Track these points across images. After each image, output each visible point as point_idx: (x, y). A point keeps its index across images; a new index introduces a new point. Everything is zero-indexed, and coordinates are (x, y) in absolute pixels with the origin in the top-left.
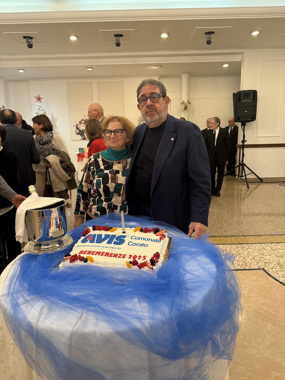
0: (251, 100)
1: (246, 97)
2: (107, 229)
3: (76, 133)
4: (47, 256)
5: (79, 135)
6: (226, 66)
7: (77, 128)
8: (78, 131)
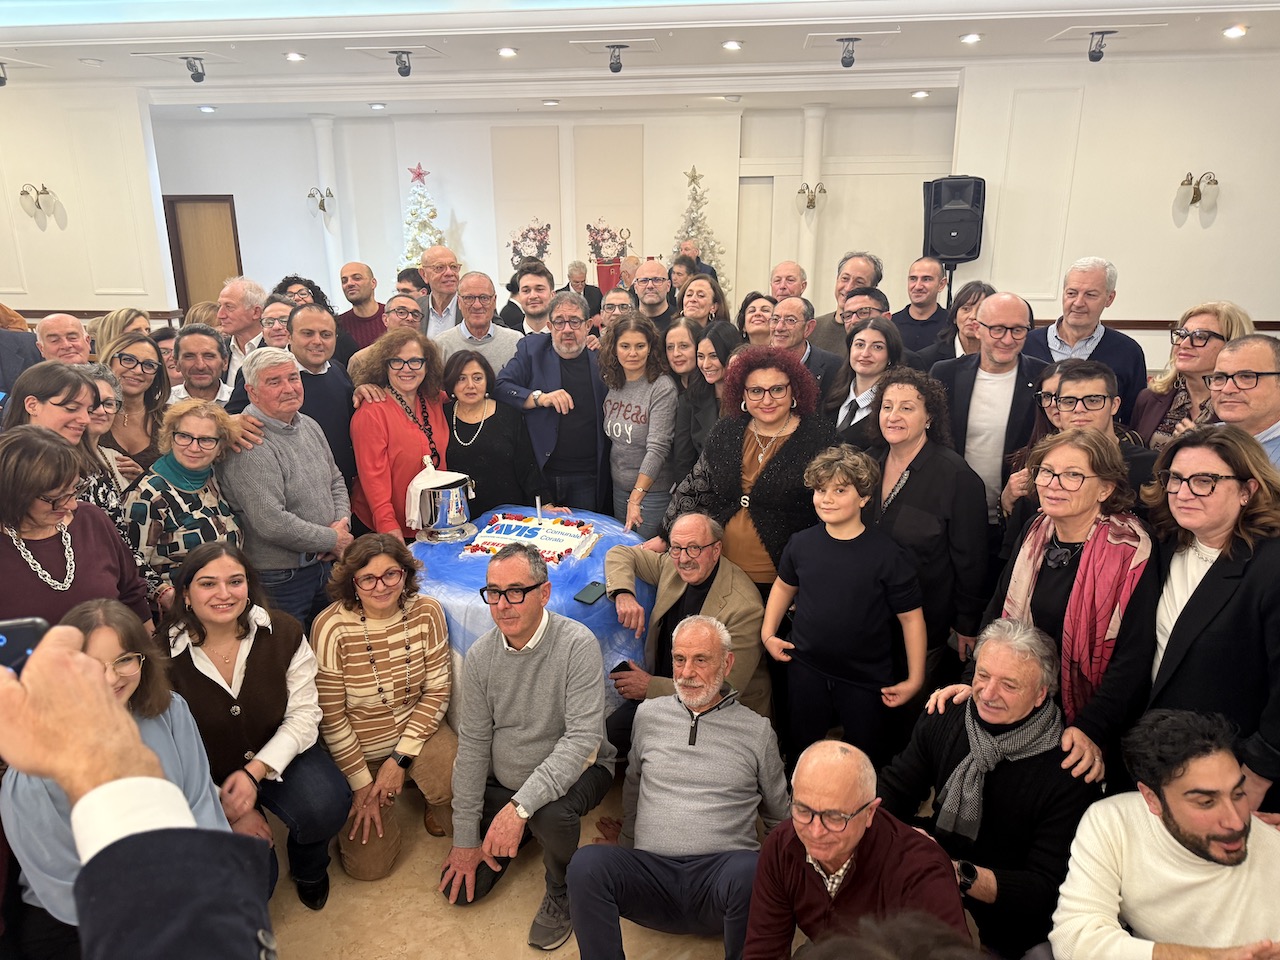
0: (967, 206)
1: (956, 195)
2: (520, 519)
4: (446, 546)
6: (921, 95)
7: (516, 252)
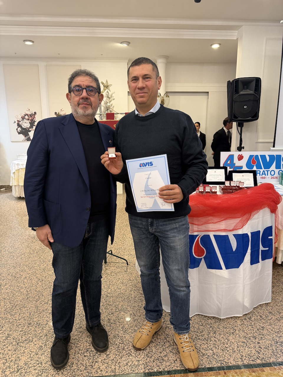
0: (252, 92)
1: (245, 87)
3: (18, 132)
5: (21, 134)
6: (216, 46)
7: (19, 125)
8: (19, 129)
